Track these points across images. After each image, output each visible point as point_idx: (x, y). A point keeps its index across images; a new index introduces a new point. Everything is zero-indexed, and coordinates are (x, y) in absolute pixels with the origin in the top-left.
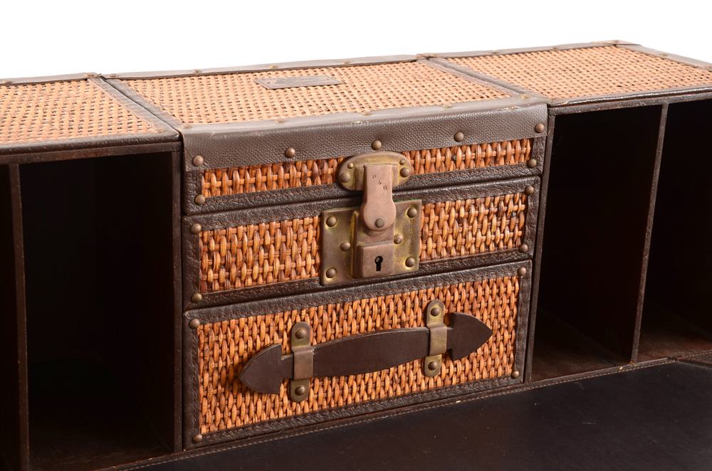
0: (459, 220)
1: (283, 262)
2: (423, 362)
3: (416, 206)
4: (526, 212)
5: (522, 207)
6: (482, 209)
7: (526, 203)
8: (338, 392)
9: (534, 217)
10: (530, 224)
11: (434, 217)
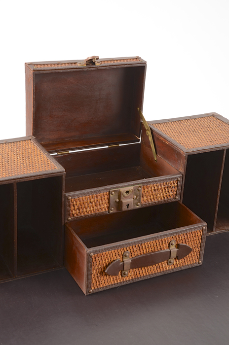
0: (155, 190)
1: (97, 206)
2: (168, 261)
3: (140, 187)
4: (177, 186)
5: (176, 185)
6: (163, 186)
7: (177, 183)
8: (138, 273)
9: (180, 188)
10: (179, 190)
11: (146, 190)
